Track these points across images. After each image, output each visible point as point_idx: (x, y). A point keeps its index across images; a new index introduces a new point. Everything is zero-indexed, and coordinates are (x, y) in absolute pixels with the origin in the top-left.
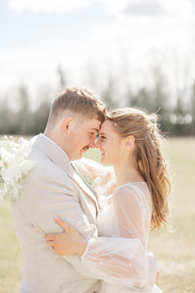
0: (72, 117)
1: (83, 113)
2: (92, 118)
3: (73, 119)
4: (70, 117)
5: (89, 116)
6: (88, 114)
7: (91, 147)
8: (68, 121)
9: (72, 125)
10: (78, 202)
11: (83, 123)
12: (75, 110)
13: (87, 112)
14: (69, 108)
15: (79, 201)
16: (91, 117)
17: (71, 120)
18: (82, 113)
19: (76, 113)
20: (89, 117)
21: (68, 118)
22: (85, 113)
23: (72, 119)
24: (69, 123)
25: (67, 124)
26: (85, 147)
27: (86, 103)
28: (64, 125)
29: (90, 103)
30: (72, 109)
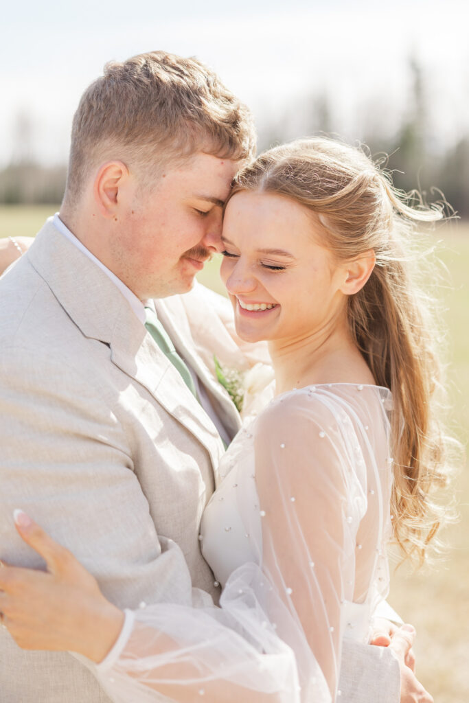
0: (120, 161)
1: (154, 140)
2: (193, 151)
3: (126, 166)
4: (114, 163)
5: (180, 148)
6: (176, 143)
7: (215, 249)
8: (111, 175)
9: (128, 186)
10: (129, 467)
11: (164, 176)
12: (127, 135)
13: (171, 135)
14: (110, 133)
15: (132, 464)
16: (187, 149)
17: (120, 172)
18: (151, 142)
19: (131, 146)
20: (180, 153)
21: (109, 165)
22: (165, 139)
23: (123, 168)
24: (118, 182)
25: (111, 186)
26: (191, 251)
27: (162, 104)
28: (101, 191)
29: (178, 103)
30: (119, 135)
